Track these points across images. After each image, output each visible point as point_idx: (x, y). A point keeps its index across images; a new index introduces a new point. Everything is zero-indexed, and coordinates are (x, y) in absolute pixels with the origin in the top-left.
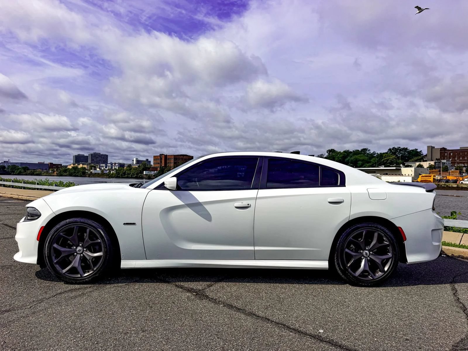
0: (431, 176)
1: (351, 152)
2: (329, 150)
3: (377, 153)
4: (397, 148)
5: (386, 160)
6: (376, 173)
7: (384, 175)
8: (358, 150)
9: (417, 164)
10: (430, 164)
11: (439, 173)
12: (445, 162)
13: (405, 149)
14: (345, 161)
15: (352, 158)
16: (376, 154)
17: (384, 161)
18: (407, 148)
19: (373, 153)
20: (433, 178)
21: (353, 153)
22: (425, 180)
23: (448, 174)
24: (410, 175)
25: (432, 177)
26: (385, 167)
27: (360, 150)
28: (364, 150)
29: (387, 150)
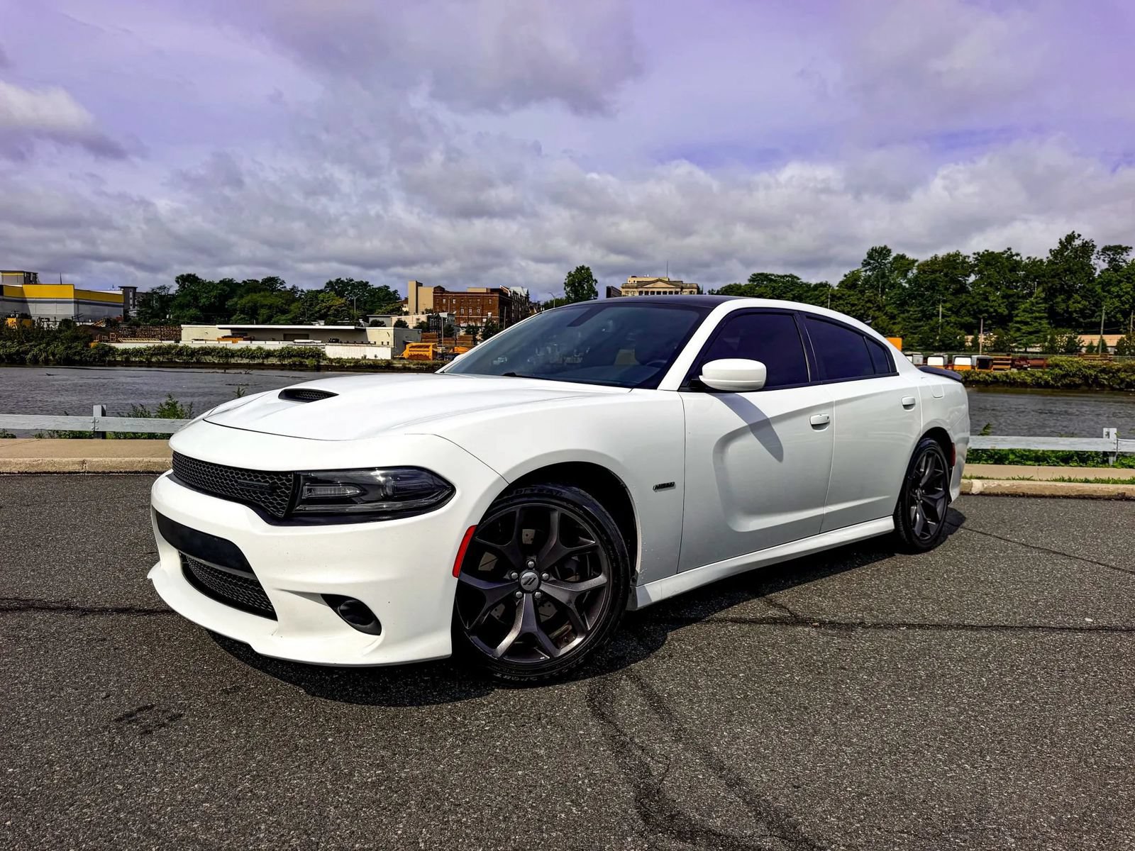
0: (428, 347)
1: (238, 284)
2: (182, 276)
3: (302, 291)
4: (346, 281)
5: (326, 307)
6: (310, 336)
7: (330, 342)
8: (257, 281)
9: (395, 319)
10: (418, 319)
11: (438, 340)
12: (446, 316)
13: (365, 285)
14: (226, 306)
15: (244, 301)
16: (299, 293)
17: (320, 310)
18: (367, 283)
19: (292, 289)
20: (433, 351)
21: (242, 286)
22: (418, 355)
23: (454, 342)
24: (385, 343)
25: (431, 348)
26: (326, 324)
27: (261, 281)
28: (271, 281)
29: (325, 285)
